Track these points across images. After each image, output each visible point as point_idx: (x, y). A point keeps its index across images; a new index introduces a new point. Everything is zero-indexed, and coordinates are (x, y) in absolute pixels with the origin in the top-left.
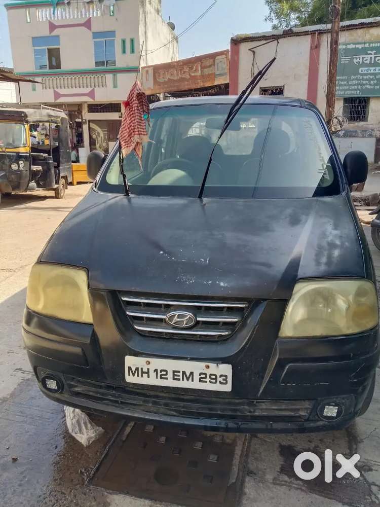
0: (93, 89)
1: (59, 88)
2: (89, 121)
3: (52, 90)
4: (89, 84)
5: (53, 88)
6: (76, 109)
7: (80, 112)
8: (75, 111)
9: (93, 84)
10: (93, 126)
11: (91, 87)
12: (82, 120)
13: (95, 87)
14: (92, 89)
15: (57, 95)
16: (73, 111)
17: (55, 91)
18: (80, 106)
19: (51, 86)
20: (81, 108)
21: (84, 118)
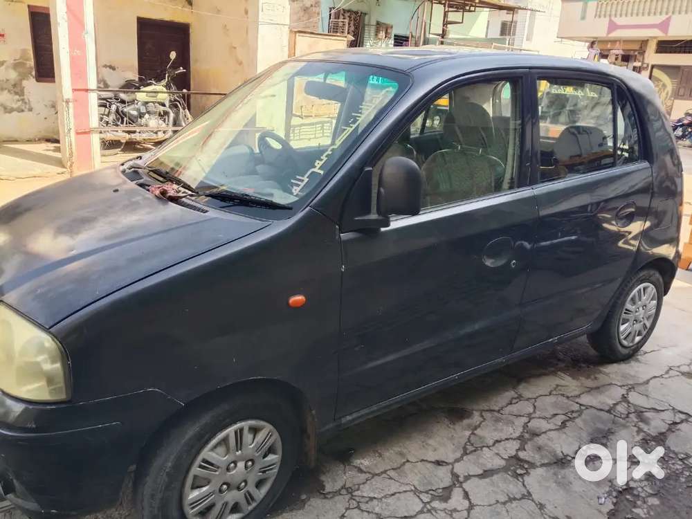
0: (670, 17)
1: (618, 16)
2: (653, 67)
3: (607, 19)
4: (665, 10)
5: (610, 16)
6: (637, 47)
7: (642, 52)
8: (635, 51)
9: (671, 9)
10: (656, 72)
11: (667, 13)
12: (643, 63)
13: (673, 13)
14: (667, 16)
15: (613, 27)
16: (632, 50)
17: (610, 20)
18: (644, 43)
19: (608, 13)
20: (646, 45)
21: (646, 61)
